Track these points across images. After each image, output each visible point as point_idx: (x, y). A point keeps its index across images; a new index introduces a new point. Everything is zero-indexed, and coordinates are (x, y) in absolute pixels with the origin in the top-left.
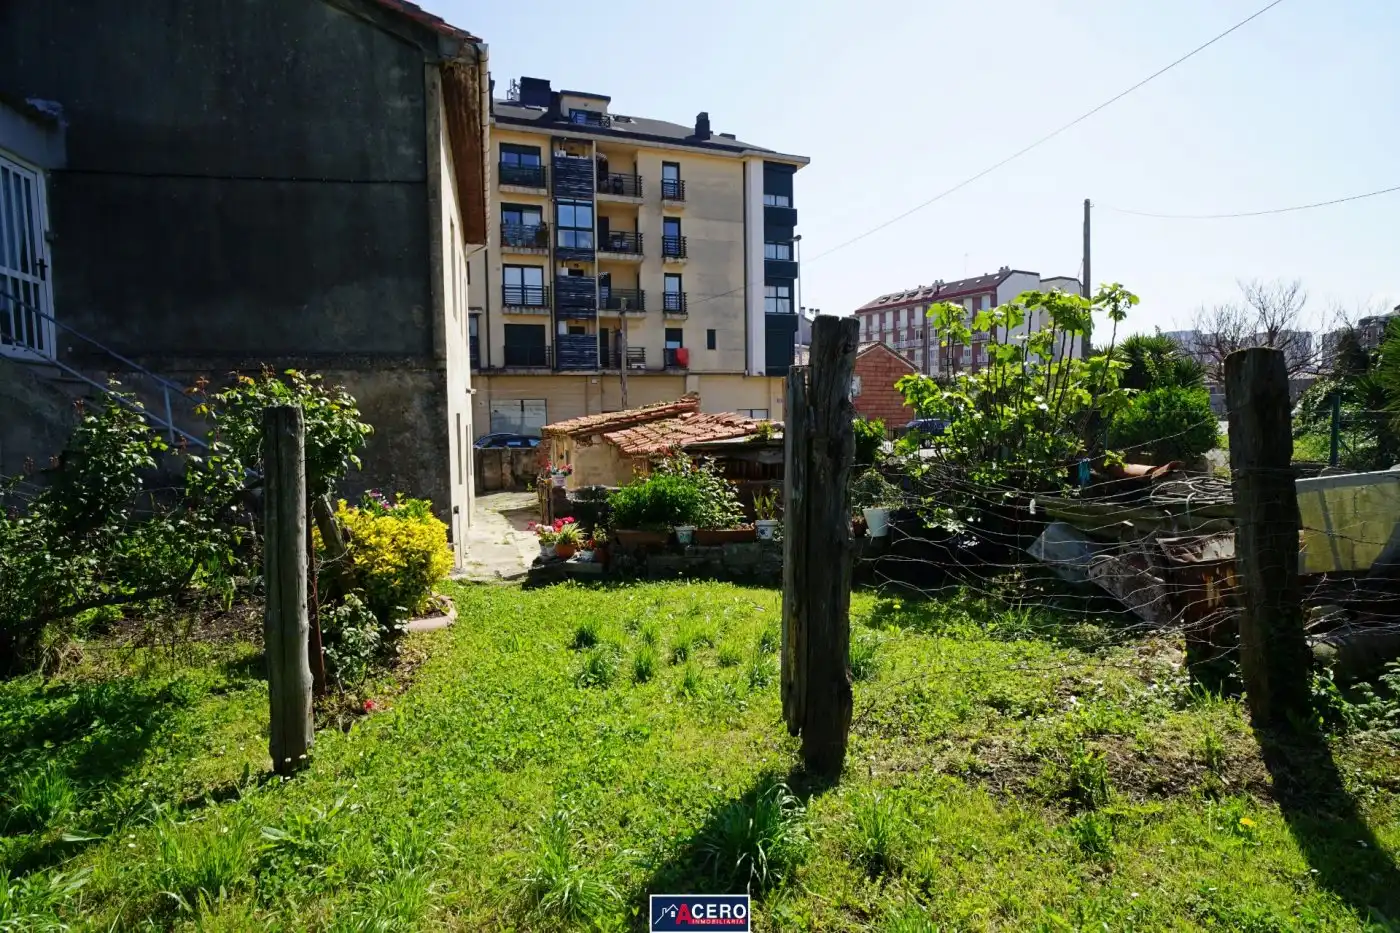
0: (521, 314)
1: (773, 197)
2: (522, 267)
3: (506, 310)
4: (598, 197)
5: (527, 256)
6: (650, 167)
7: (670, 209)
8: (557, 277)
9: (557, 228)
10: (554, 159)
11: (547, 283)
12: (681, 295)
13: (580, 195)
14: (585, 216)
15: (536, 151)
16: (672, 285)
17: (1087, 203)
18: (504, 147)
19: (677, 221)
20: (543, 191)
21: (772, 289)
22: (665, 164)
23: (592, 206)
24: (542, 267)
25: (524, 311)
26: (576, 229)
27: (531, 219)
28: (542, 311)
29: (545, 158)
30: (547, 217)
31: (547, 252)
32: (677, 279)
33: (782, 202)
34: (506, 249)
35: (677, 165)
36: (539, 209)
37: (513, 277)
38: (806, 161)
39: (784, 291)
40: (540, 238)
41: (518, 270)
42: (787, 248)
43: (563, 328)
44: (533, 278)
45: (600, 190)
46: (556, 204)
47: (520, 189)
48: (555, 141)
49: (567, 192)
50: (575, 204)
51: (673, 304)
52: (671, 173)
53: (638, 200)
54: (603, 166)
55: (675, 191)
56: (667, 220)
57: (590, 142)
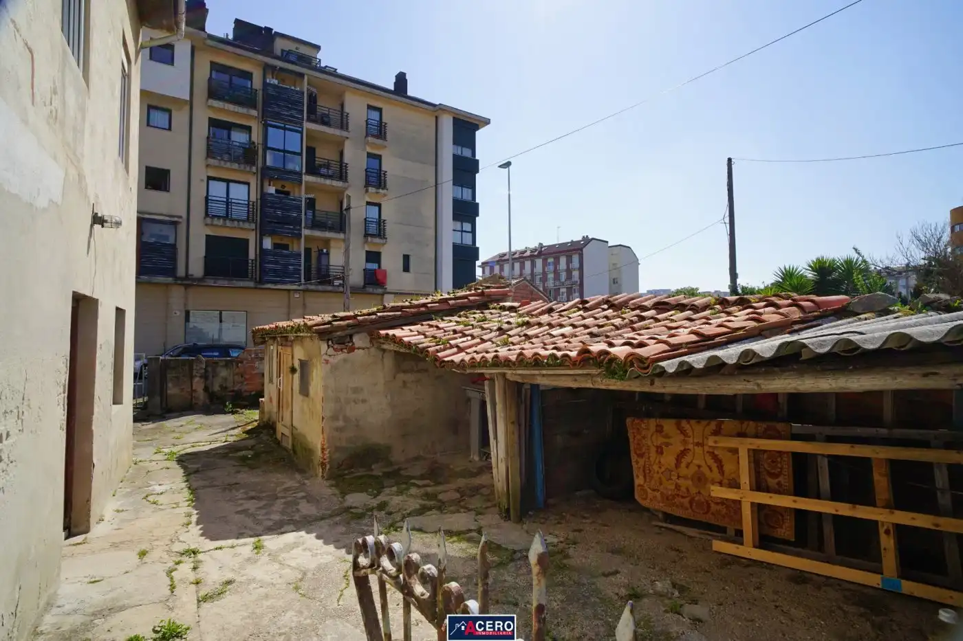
0: (224, 226)
1: (460, 148)
2: (228, 181)
3: (209, 220)
4: (307, 125)
5: (231, 170)
6: (356, 108)
7: (373, 145)
8: (263, 196)
9: (266, 148)
10: (265, 84)
11: (253, 198)
12: (380, 223)
13: (290, 121)
14: (294, 142)
15: (248, 75)
16: (373, 213)
17: (730, 160)
18: (214, 66)
19: (379, 157)
20: (254, 113)
21: (458, 225)
22: (369, 107)
23: (301, 133)
24: (248, 184)
25: (228, 223)
26: (284, 151)
27: (239, 137)
28: (247, 225)
29: (257, 82)
30: (256, 136)
31: (254, 169)
32: (377, 208)
33: (467, 153)
34: (211, 161)
35: (380, 110)
36: (248, 129)
37: (218, 189)
38: (487, 122)
39: (467, 227)
40: (248, 155)
41: (224, 185)
42: (470, 191)
43: (268, 243)
44: (239, 193)
45: (309, 120)
46: (266, 127)
47: (231, 107)
48: (267, 68)
49: (277, 116)
50: (285, 129)
51: (373, 228)
52: (375, 115)
53: (345, 134)
54: (313, 99)
55: (379, 131)
56: (370, 155)
57: (302, 75)
